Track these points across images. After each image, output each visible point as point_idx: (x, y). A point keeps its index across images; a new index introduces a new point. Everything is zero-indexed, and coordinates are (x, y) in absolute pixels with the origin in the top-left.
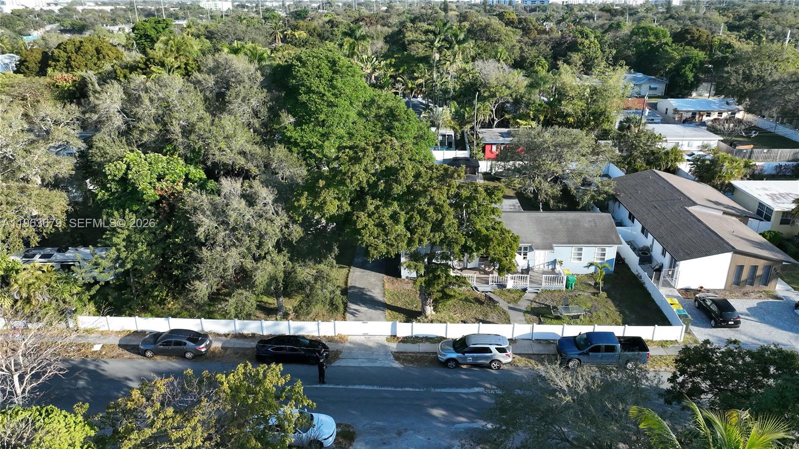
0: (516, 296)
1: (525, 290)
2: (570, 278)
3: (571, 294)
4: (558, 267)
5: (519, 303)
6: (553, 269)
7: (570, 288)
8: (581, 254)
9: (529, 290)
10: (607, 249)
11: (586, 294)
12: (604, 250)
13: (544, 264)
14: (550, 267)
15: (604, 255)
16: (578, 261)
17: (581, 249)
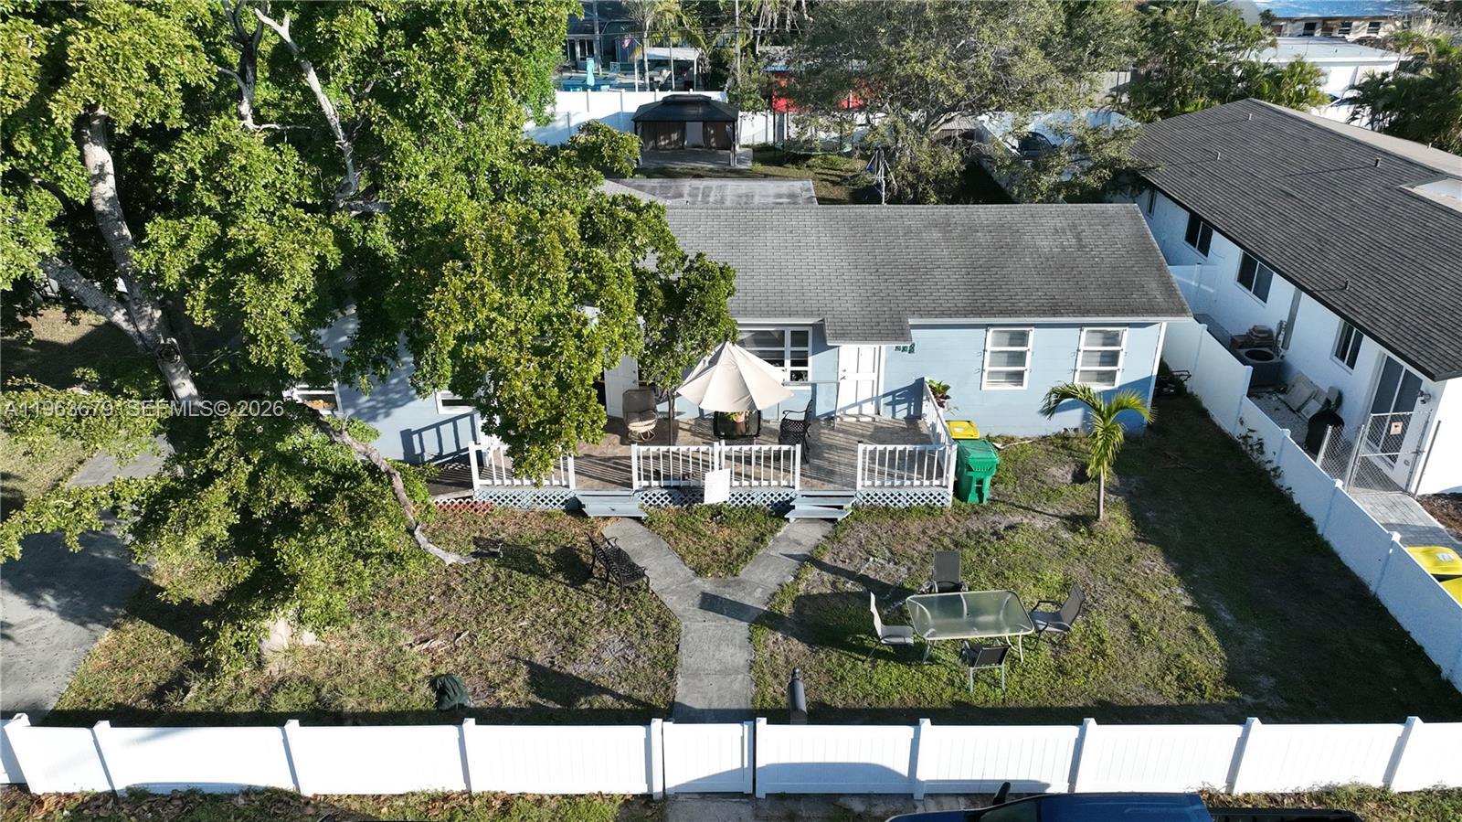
0: (740, 536)
1: (782, 509)
2: (975, 456)
3: (975, 524)
4: (929, 408)
5: (745, 572)
6: (914, 418)
7: (973, 498)
8: (1019, 358)
9: (802, 507)
10: (1127, 334)
11: (1039, 523)
12: (1113, 339)
13: (876, 400)
14: (902, 410)
15: (1112, 358)
16: (1009, 387)
17: (1021, 338)
